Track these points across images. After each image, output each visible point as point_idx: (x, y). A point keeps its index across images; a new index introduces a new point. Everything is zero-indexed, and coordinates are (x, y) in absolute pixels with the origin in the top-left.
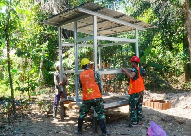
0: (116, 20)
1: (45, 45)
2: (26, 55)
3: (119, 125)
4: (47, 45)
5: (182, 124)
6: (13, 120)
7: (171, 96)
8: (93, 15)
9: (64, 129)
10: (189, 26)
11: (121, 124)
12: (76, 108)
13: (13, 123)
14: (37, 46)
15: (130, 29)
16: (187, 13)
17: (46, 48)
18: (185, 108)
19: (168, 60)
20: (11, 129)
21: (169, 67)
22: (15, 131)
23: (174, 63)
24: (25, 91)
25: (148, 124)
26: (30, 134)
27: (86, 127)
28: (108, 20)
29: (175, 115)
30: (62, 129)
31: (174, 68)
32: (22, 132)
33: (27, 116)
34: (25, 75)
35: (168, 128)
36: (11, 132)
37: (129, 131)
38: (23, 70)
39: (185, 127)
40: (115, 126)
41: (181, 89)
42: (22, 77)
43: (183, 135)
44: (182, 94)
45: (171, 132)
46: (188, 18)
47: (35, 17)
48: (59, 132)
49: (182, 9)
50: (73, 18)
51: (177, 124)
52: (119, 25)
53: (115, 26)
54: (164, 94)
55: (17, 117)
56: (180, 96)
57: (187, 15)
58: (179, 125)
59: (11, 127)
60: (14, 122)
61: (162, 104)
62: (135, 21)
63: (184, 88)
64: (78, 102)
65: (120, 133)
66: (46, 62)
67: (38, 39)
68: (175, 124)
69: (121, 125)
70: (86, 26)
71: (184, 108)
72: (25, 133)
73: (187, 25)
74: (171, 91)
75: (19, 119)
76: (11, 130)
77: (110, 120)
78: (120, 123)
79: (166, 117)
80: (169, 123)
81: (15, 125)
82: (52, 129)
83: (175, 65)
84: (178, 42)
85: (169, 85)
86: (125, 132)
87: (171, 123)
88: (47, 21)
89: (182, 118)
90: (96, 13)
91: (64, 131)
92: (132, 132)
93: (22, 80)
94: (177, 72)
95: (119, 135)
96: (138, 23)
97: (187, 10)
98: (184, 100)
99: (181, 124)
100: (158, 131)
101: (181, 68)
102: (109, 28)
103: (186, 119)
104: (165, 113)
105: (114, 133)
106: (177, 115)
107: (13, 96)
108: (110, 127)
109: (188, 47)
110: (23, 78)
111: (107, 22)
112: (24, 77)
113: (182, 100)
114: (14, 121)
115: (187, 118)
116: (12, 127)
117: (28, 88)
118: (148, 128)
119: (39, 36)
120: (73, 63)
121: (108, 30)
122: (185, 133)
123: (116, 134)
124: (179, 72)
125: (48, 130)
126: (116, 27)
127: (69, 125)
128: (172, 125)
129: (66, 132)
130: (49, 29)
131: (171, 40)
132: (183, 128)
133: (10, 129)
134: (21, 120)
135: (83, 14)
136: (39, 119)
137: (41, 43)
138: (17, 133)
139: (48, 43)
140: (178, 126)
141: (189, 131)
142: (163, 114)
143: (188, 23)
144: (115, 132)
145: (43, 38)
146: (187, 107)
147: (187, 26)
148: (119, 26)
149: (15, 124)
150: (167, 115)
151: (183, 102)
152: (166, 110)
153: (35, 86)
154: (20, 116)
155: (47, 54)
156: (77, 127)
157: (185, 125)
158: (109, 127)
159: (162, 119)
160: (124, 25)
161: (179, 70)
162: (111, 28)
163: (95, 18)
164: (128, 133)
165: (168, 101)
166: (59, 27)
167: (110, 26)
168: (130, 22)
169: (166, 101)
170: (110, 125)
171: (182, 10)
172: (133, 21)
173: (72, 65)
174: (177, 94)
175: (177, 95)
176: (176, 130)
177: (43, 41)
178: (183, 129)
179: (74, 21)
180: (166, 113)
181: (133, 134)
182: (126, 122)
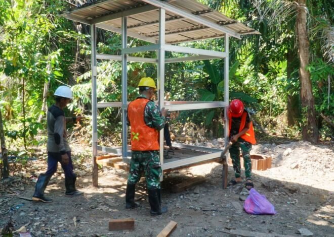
0: (196, 18)
1: (54, 56)
2: (21, 71)
3: (195, 196)
4: (58, 55)
5: (294, 194)
6: (8, 187)
7: (270, 148)
8: (160, 8)
9: (103, 203)
10: (303, 34)
11: (197, 193)
12: (121, 167)
13: (8, 193)
14: (37, 56)
15: (214, 34)
16: (300, 11)
17: (57, 62)
18: (294, 169)
19: (260, 88)
20: (8, 204)
21: (260, 101)
22: (18, 207)
23: (269, 94)
24: (17, 136)
25: (241, 193)
26: (46, 211)
27: (141, 199)
28: (181, 17)
29: (280, 179)
30: (100, 203)
31: (268, 103)
32: (29, 208)
33: (32, 180)
34: (11, 107)
35: (274, 199)
36: (9, 208)
37: (213, 205)
38: (9, 99)
39: (300, 197)
40: (189, 198)
41: (281, 137)
42: (6, 112)
43: (299, 210)
44: (288, 145)
45: (280, 206)
46: (302, 19)
47: (34, 3)
48: (96, 208)
49: (294, 3)
50: (119, 11)
51: (286, 193)
52: (196, 26)
53: (190, 28)
54: (259, 145)
55: (13, 183)
56: (285, 149)
57: (300, 14)
58: (290, 194)
59: (7, 200)
60: (11, 192)
61: (259, 162)
62: (227, 22)
63: (286, 135)
64: (126, 156)
65: (199, 209)
66: (53, 87)
67: (40, 43)
68: (284, 193)
69: (198, 195)
70: (139, 25)
71: (293, 167)
72: (36, 211)
73: (299, 30)
74: (266, 140)
75: (16, 185)
76: (9, 206)
77: (180, 187)
78: (195, 191)
79: (269, 182)
80: (274, 191)
81: (14, 197)
82: (83, 204)
83: (271, 96)
84: (278, 59)
85: (262, 130)
86: (206, 206)
87: (277, 192)
88: (72, 14)
89: (293, 184)
90: (164, 4)
91: (105, 206)
92: (218, 206)
93: (7, 117)
94: (273, 109)
95: (198, 211)
96: (229, 26)
97: (300, 5)
98: (291, 154)
99: (292, 194)
100: (261, 204)
101: (279, 103)
102: (179, 31)
103: (300, 185)
104: (264, 176)
105: (190, 208)
106: (284, 179)
107: (4, 146)
108: (181, 199)
109: (299, 68)
110: (9, 114)
111: (180, 20)
112: (11, 113)
113: (288, 155)
114: (10, 190)
115: (300, 183)
116: (10, 200)
117: (23, 131)
118: (244, 200)
119: (42, 39)
120: (104, 89)
121: (177, 34)
122: (301, 207)
123: (194, 209)
124: (275, 109)
125: (77, 205)
126: (192, 29)
127: (110, 196)
128: (280, 195)
129: (108, 208)
130: (60, 26)
131: (267, 55)
132: (297, 199)
133: (6, 203)
134: (23, 189)
135: (141, 5)
136: (53, 186)
137: (44, 52)
138: (22, 211)
139: (61, 52)
140: (289, 196)
141: (307, 203)
142: (262, 177)
143: (302, 28)
144: (192, 207)
145: (48, 43)
146: (297, 167)
147: (300, 33)
148: (197, 29)
149: (13, 194)
150: (268, 178)
151: (290, 159)
152: (265, 171)
153: (36, 128)
154: (19, 181)
155: (60, 71)
156: (125, 200)
157: (299, 194)
158: (179, 200)
159: (263, 186)
160: (206, 27)
161: (276, 106)
162: (183, 31)
163: (163, 12)
164: (212, 209)
165: (265, 156)
166: (93, 25)
167: (182, 27)
168: (218, 23)
169: (263, 156)
170: (180, 196)
171: (293, 6)
172: (222, 22)
173: (103, 93)
174: (279, 146)
175: (280, 148)
176: (286, 202)
177: (48, 48)
178: (297, 201)
179: (122, 17)
180: (266, 176)
181: (221, 209)
182: (205, 190)
